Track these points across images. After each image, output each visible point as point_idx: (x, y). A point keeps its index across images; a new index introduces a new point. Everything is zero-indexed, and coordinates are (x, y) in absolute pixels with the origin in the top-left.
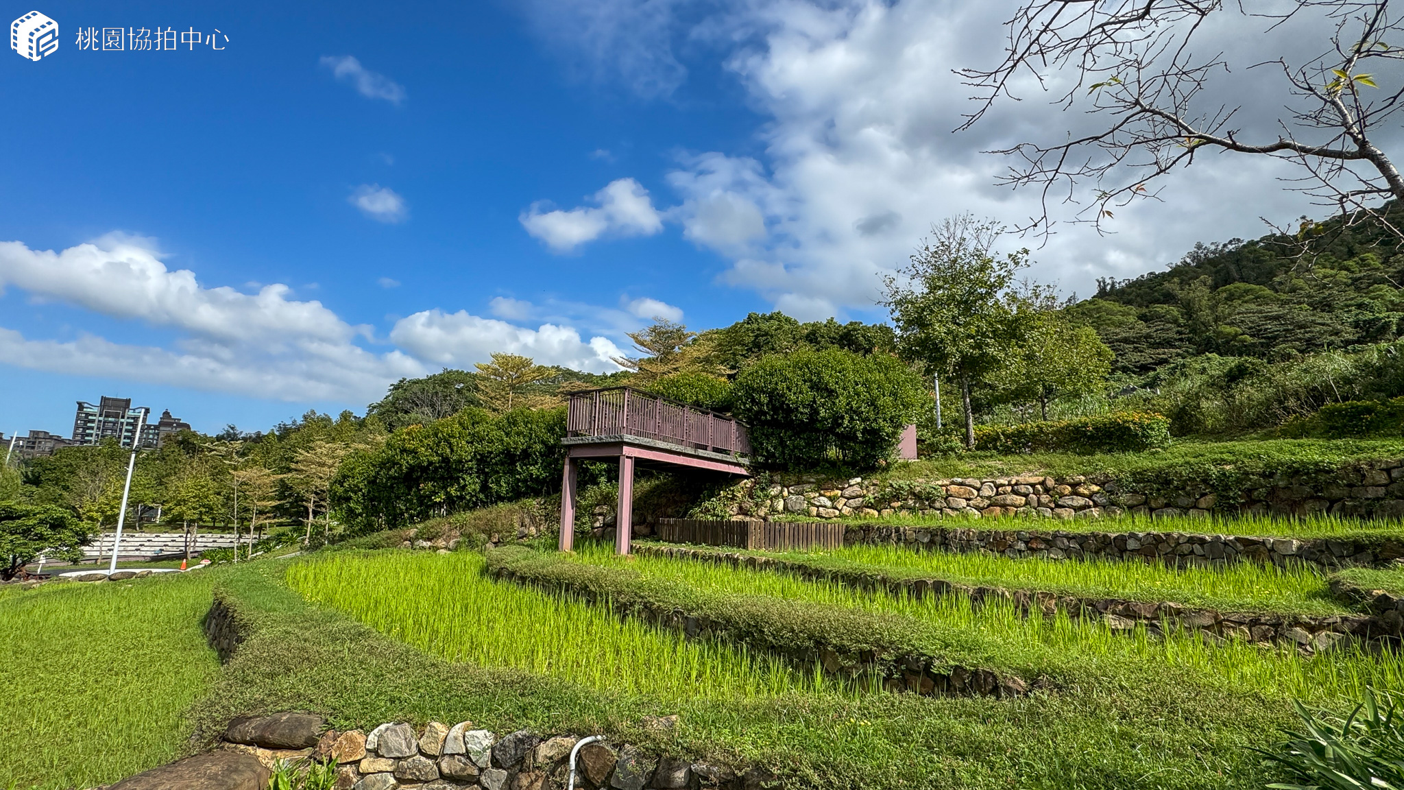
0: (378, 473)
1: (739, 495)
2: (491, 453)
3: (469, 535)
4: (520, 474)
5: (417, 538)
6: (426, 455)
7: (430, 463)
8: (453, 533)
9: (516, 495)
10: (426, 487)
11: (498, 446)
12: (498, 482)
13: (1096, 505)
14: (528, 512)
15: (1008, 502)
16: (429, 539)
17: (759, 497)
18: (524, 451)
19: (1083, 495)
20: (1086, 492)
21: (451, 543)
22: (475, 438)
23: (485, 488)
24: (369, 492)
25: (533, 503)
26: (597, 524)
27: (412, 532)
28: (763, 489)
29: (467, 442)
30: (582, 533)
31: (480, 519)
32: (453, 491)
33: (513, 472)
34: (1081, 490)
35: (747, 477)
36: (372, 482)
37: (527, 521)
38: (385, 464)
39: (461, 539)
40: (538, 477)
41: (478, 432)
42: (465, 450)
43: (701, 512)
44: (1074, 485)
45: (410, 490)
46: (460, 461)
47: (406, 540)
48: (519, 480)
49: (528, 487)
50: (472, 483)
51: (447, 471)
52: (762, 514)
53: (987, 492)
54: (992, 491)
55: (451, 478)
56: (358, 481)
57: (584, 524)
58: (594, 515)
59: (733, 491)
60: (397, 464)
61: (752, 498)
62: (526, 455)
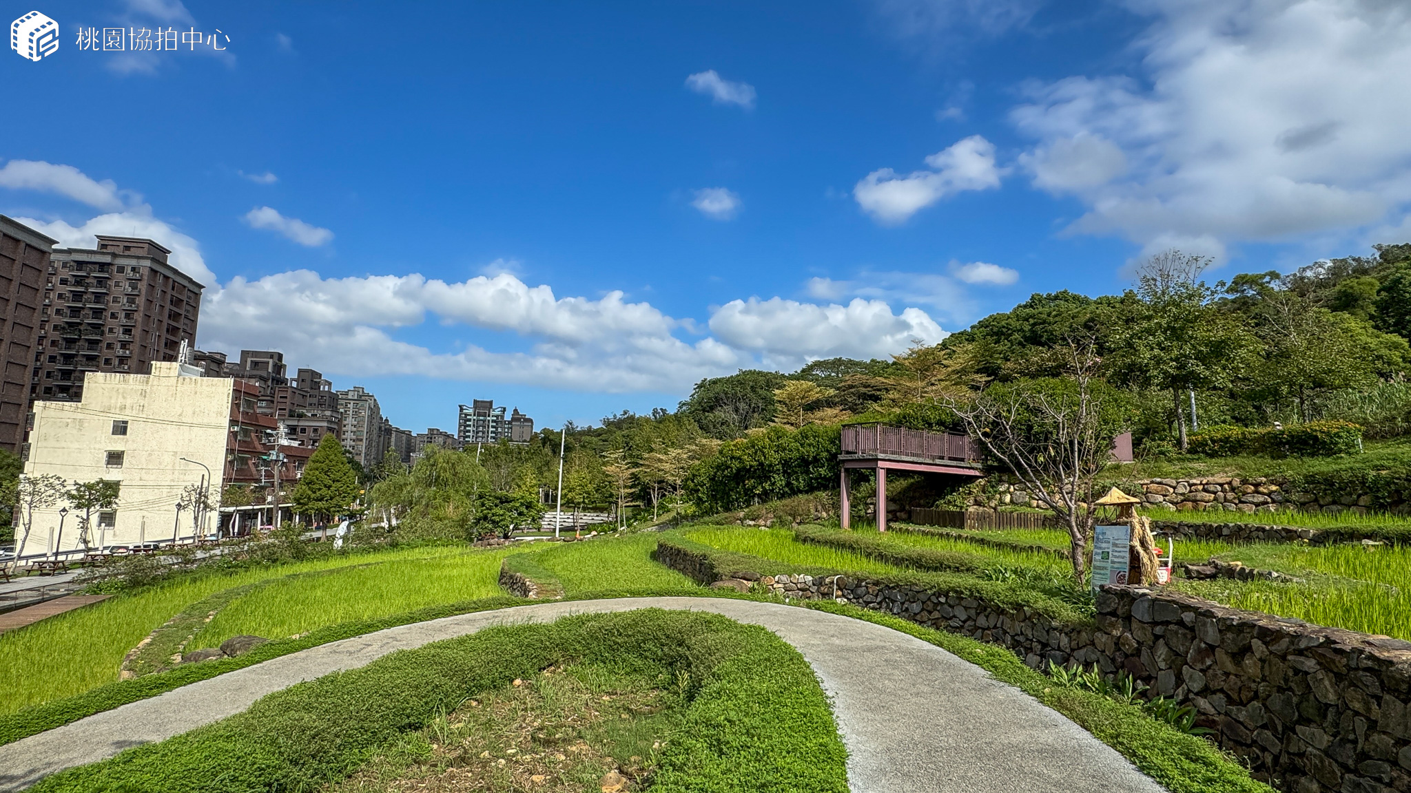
0: (716, 473)
1: (975, 491)
2: (791, 459)
3: (780, 517)
4: (812, 474)
5: (745, 518)
6: (748, 461)
7: (751, 466)
8: (769, 515)
9: (811, 489)
10: (749, 483)
11: (795, 454)
12: (797, 480)
13: (1274, 501)
14: (820, 501)
15: (1198, 498)
16: (753, 520)
17: (990, 492)
18: (815, 458)
19: (1263, 494)
20: (1265, 491)
21: (768, 523)
22: (780, 448)
23: (788, 484)
24: (710, 486)
25: (823, 495)
26: (869, 511)
27: (742, 514)
28: (993, 487)
29: (775, 451)
30: (859, 517)
31: (787, 506)
32: (767, 486)
33: (808, 472)
34: (1261, 489)
35: (982, 477)
36: (712, 479)
37: (820, 508)
38: (720, 467)
39: (775, 520)
40: (825, 476)
41: (781, 444)
42: (774, 457)
43: (945, 503)
44: (1257, 485)
45: (738, 484)
46: (770, 465)
47: (738, 519)
48: (812, 478)
49: (818, 483)
50: (779, 480)
51: (763, 473)
52: (993, 505)
53: (1181, 490)
54: (1186, 489)
55: (765, 477)
56: (703, 479)
57: (861, 510)
58: (866, 504)
59: (970, 488)
60: (729, 467)
61: (985, 493)
62: (816, 460)
